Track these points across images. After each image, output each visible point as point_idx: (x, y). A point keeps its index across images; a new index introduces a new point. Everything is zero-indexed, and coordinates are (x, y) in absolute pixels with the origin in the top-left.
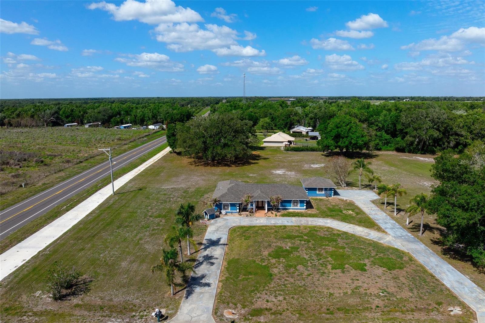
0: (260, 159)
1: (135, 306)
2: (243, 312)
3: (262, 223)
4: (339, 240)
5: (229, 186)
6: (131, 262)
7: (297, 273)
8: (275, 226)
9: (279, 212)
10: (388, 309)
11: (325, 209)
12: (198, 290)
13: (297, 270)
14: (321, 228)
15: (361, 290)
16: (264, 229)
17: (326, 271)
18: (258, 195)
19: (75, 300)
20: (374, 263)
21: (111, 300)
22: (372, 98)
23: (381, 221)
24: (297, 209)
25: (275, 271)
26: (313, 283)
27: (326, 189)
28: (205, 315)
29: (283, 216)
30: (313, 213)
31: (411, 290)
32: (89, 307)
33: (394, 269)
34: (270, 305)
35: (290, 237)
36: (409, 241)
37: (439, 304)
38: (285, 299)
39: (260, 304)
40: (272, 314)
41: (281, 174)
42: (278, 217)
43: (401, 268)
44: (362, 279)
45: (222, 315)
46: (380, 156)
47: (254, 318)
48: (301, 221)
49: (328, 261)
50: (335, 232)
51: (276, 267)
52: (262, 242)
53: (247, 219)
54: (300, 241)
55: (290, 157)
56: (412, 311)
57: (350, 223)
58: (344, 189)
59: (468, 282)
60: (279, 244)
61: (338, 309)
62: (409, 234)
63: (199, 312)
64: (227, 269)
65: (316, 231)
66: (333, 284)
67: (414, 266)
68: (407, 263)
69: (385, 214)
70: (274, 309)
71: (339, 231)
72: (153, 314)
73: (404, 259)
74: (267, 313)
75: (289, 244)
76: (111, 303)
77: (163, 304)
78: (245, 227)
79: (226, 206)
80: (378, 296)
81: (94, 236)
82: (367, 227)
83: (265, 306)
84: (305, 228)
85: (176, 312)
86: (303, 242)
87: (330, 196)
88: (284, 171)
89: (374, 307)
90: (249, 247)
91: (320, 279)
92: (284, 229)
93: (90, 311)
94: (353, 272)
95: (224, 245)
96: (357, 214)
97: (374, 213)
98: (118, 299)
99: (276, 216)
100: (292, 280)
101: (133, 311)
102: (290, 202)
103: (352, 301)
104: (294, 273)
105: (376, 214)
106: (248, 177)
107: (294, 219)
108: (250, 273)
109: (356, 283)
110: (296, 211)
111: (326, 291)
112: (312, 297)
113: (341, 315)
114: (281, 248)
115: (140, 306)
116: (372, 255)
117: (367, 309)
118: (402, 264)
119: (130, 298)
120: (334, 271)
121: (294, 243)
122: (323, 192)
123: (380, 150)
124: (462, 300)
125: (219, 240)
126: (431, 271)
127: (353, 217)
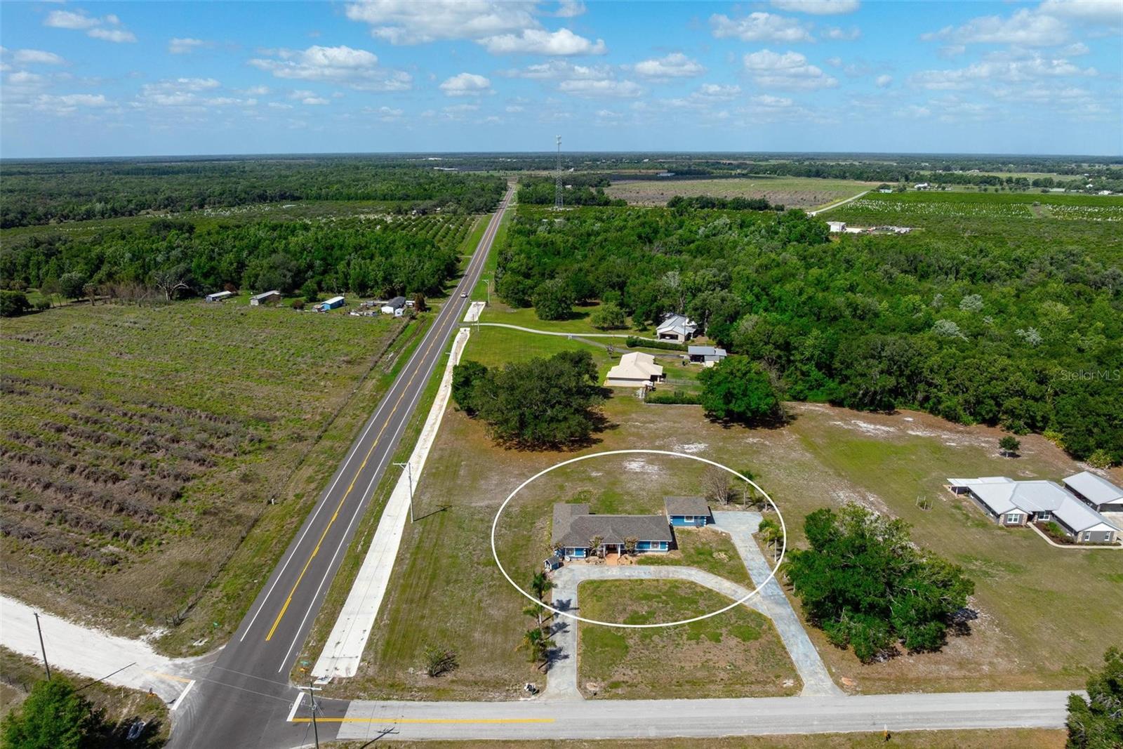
0: (606, 428)
1: (506, 681)
2: (603, 684)
3: (614, 576)
4: (701, 601)
5: (571, 520)
6: (484, 633)
7: (652, 645)
8: (630, 580)
9: (635, 556)
10: (731, 682)
11: (692, 551)
12: (558, 664)
13: (652, 641)
14: (683, 582)
15: (711, 663)
16: (617, 583)
17: (681, 642)
18: (610, 537)
19: (449, 676)
20: (730, 633)
21: (482, 675)
22: (847, 174)
23: (755, 572)
24: (657, 551)
25: (631, 642)
26: (667, 656)
27: (696, 518)
28: (571, 688)
29: (640, 562)
30: (676, 557)
31: (757, 664)
32: (465, 683)
33: (749, 639)
34: (626, 678)
35: (648, 597)
36: (777, 603)
37: (778, 677)
38: (640, 672)
39: (617, 677)
40: (628, 686)
41: (638, 470)
42: (633, 565)
43: (756, 639)
44: (714, 651)
45: (586, 688)
46: (801, 417)
47: (614, 690)
48: (660, 572)
49: (684, 630)
50: (698, 589)
51: (632, 638)
52: (616, 604)
53: (597, 570)
54: (658, 602)
55: (653, 422)
56: (752, 683)
57: (719, 575)
58: (723, 509)
59: (815, 655)
60: (635, 608)
61: (687, 682)
62: (782, 593)
63: (565, 686)
64: (583, 640)
65: (677, 587)
66: (685, 657)
67: (770, 636)
68: (765, 632)
69: (763, 559)
70: (630, 682)
71: (702, 587)
72: (525, 688)
73: (764, 627)
74: (623, 685)
75: (646, 608)
76: (483, 679)
77: (532, 679)
78: (595, 581)
79: (569, 551)
80: (725, 670)
81: (425, 597)
82: (736, 582)
83: (622, 679)
84: (666, 582)
85: (545, 686)
86: (661, 605)
87: (702, 525)
88: (642, 463)
89: (719, 680)
90: (602, 611)
91: (674, 651)
92: (640, 585)
93: (467, 686)
94: (707, 643)
95: (575, 609)
96: (731, 558)
97: (750, 556)
98: (489, 674)
99: (631, 563)
100: (647, 653)
101: (505, 685)
102: (649, 543)
103: (700, 674)
104: (648, 645)
105: (753, 559)
106: (590, 479)
107: (652, 568)
108: (606, 645)
109: (709, 656)
110: (656, 554)
111: (678, 664)
112: (664, 670)
113: (689, 688)
114: (636, 613)
115: (511, 682)
116: (732, 622)
117: (712, 682)
118: (759, 633)
119: (499, 673)
120: (689, 642)
121: (651, 607)
122: (693, 521)
123: (804, 400)
124: (799, 673)
125: (569, 601)
126: (784, 643)
127: (723, 565)
